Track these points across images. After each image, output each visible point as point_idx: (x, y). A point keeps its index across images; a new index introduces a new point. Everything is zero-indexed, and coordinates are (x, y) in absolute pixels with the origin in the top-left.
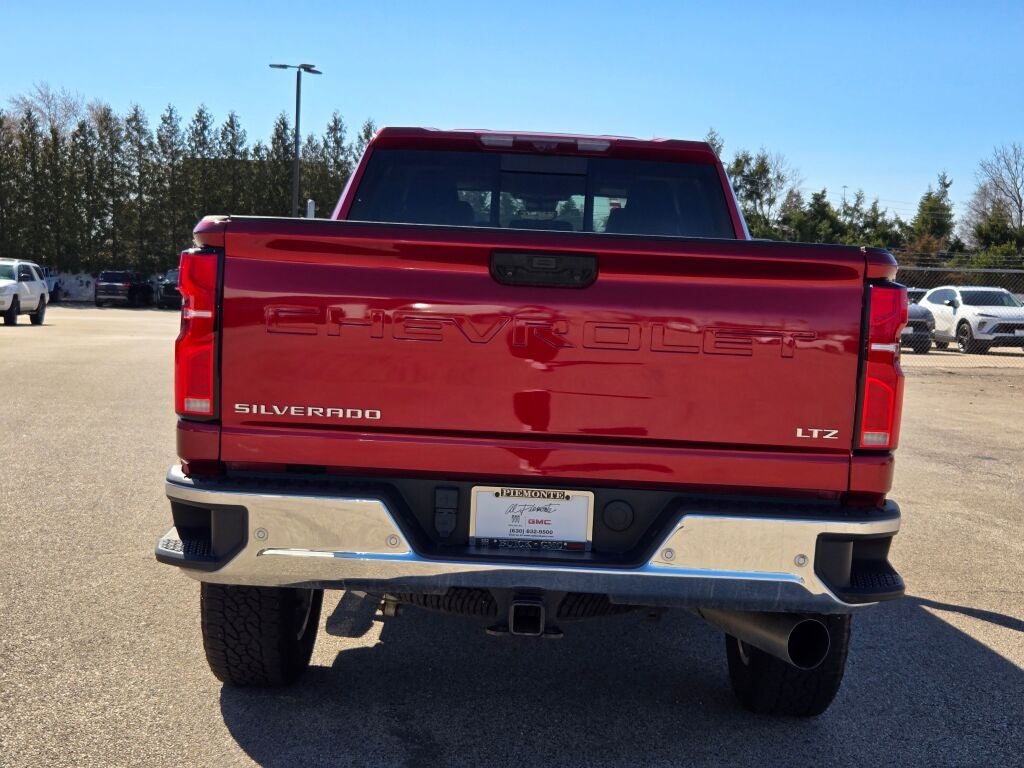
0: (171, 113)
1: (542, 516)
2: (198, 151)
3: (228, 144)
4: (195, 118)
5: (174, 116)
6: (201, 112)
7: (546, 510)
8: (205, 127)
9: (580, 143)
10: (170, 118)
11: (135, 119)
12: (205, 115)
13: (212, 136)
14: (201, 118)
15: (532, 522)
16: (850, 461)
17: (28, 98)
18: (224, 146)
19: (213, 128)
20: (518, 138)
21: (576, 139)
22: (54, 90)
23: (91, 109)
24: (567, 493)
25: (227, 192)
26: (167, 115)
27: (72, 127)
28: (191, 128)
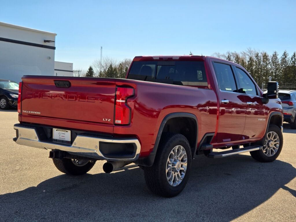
0: (276, 53)
1: (63, 135)
2: (284, 64)
3: (293, 61)
4: (283, 54)
5: (276, 54)
6: (285, 53)
7: (64, 134)
8: (286, 57)
9: (173, 58)
10: (275, 55)
11: (275, 56)
12: (286, 53)
13: (288, 60)
14: (285, 55)
15: (62, 136)
16: (113, 126)
17: (245, 52)
18: (291, 62)
19: (288, 57)
20: (161, 57)
21: (173, 57)
22: (252, 49)
23: (262, 53)
24: (67, 130)
25: (292, 75)
26: (275, 54)
27: (248, 59)
28: (282, 57)
